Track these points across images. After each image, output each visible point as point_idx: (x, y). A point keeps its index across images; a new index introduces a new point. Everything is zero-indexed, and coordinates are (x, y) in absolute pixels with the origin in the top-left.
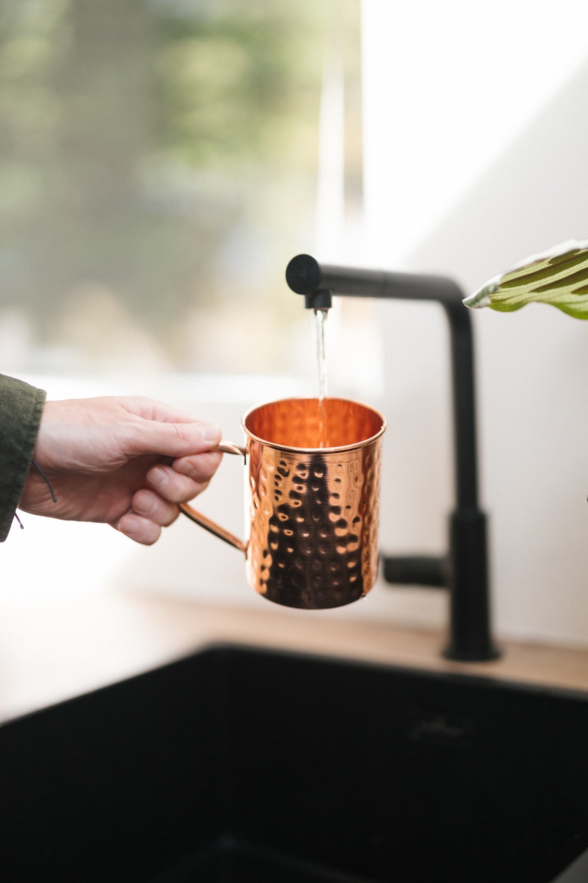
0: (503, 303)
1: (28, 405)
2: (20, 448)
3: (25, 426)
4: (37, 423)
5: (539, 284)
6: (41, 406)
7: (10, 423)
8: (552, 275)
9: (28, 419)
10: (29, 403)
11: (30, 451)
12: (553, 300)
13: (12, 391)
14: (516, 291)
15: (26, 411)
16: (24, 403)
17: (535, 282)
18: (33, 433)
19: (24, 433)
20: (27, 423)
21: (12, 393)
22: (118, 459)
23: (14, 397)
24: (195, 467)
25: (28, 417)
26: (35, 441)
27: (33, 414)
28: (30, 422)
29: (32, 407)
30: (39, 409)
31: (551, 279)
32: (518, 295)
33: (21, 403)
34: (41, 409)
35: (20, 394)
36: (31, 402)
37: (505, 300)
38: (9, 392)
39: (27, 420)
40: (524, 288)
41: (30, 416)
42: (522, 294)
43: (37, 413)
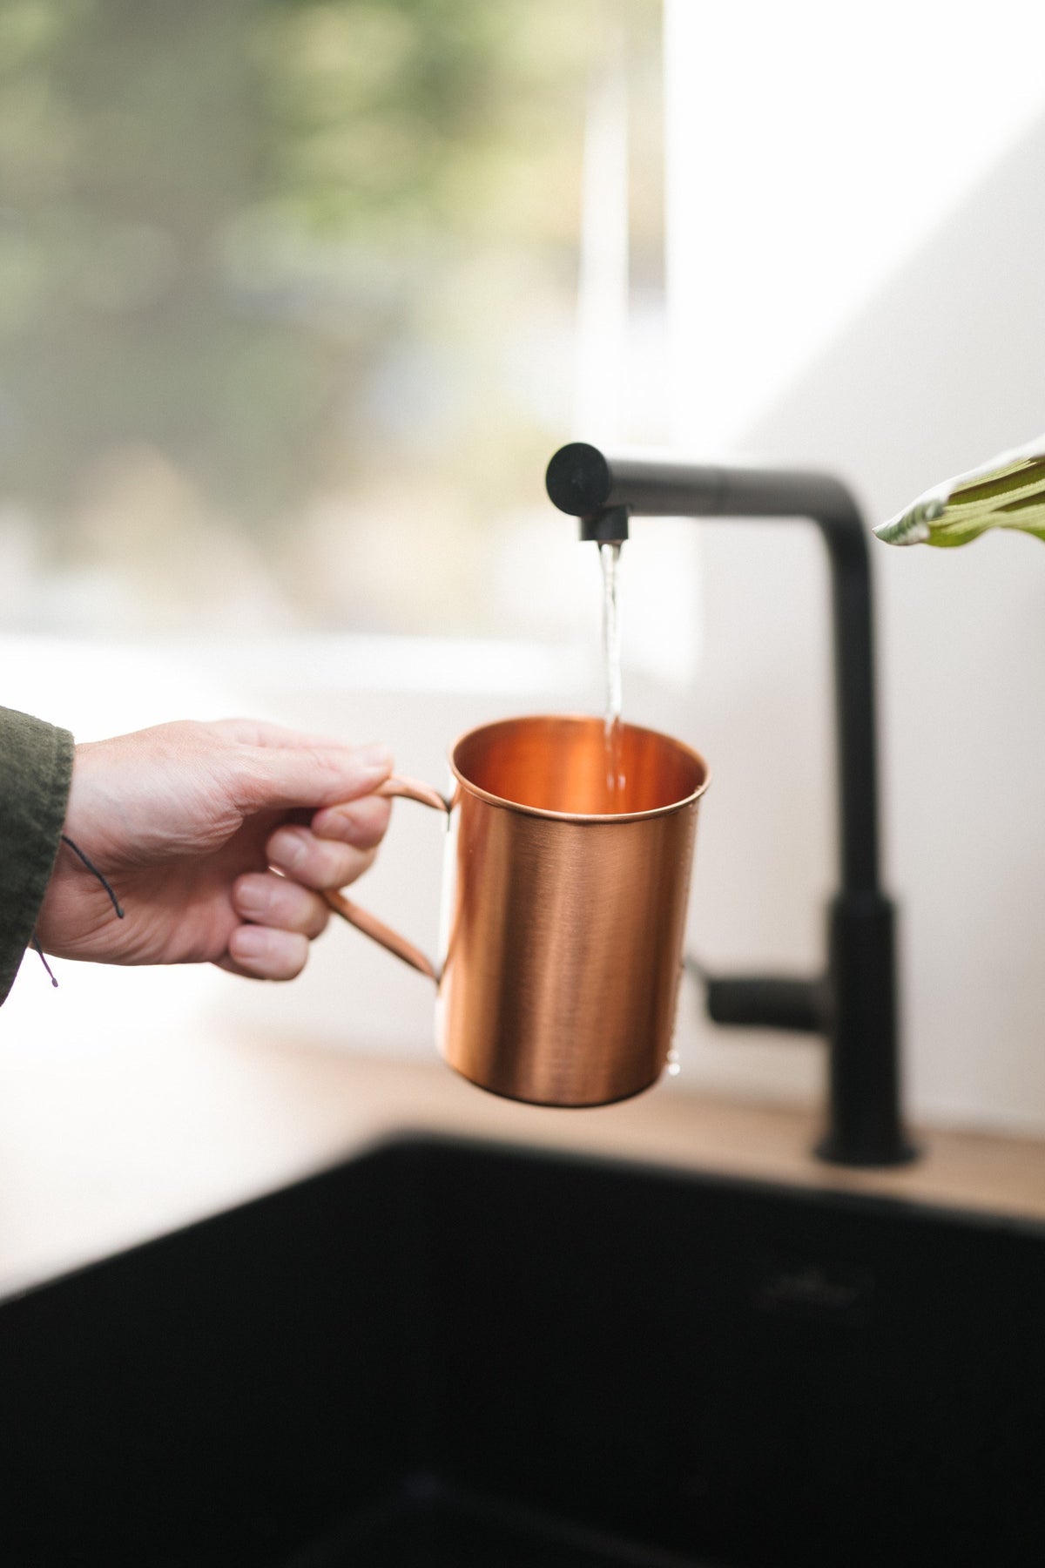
0: (943, 531)
1: (46, 749)
2: (37, 826)
3: (44, 786)
4: (67, 779)
5: (1010, 497)
6: (69, 751)
7: (19, 782)
8: (1034, 482)
9: (50, 772)
10: (47, 746)
11: (56, 831)
12: (1033, 525)
13: (13, 726)
14: (968, 511)
15: (45, 759)
16: (39, 746)
17: (1004, 494)
18: (60, 798)
19: (45, 799)
20: (48, 780)
21: (14, 730)
22: (226, 816)
23: (19, 737)
24: (354, 821)
25: (50, 769)
26: (64, 812)
27: (56, 765)
28: (54, 779)
29: (54, 753)
30: (67, 755)
31: (1033, 489)
32: (971, 518)
33: (34, 746)
34: (71, 755)
35: (29, 731)
36: (51, 744)
37: (946, 526)
38: (9, 728)
39: (48, 775)
40: (982, 506)
41: (53, 768)
42: (978, 516)
43: (64, 762)
